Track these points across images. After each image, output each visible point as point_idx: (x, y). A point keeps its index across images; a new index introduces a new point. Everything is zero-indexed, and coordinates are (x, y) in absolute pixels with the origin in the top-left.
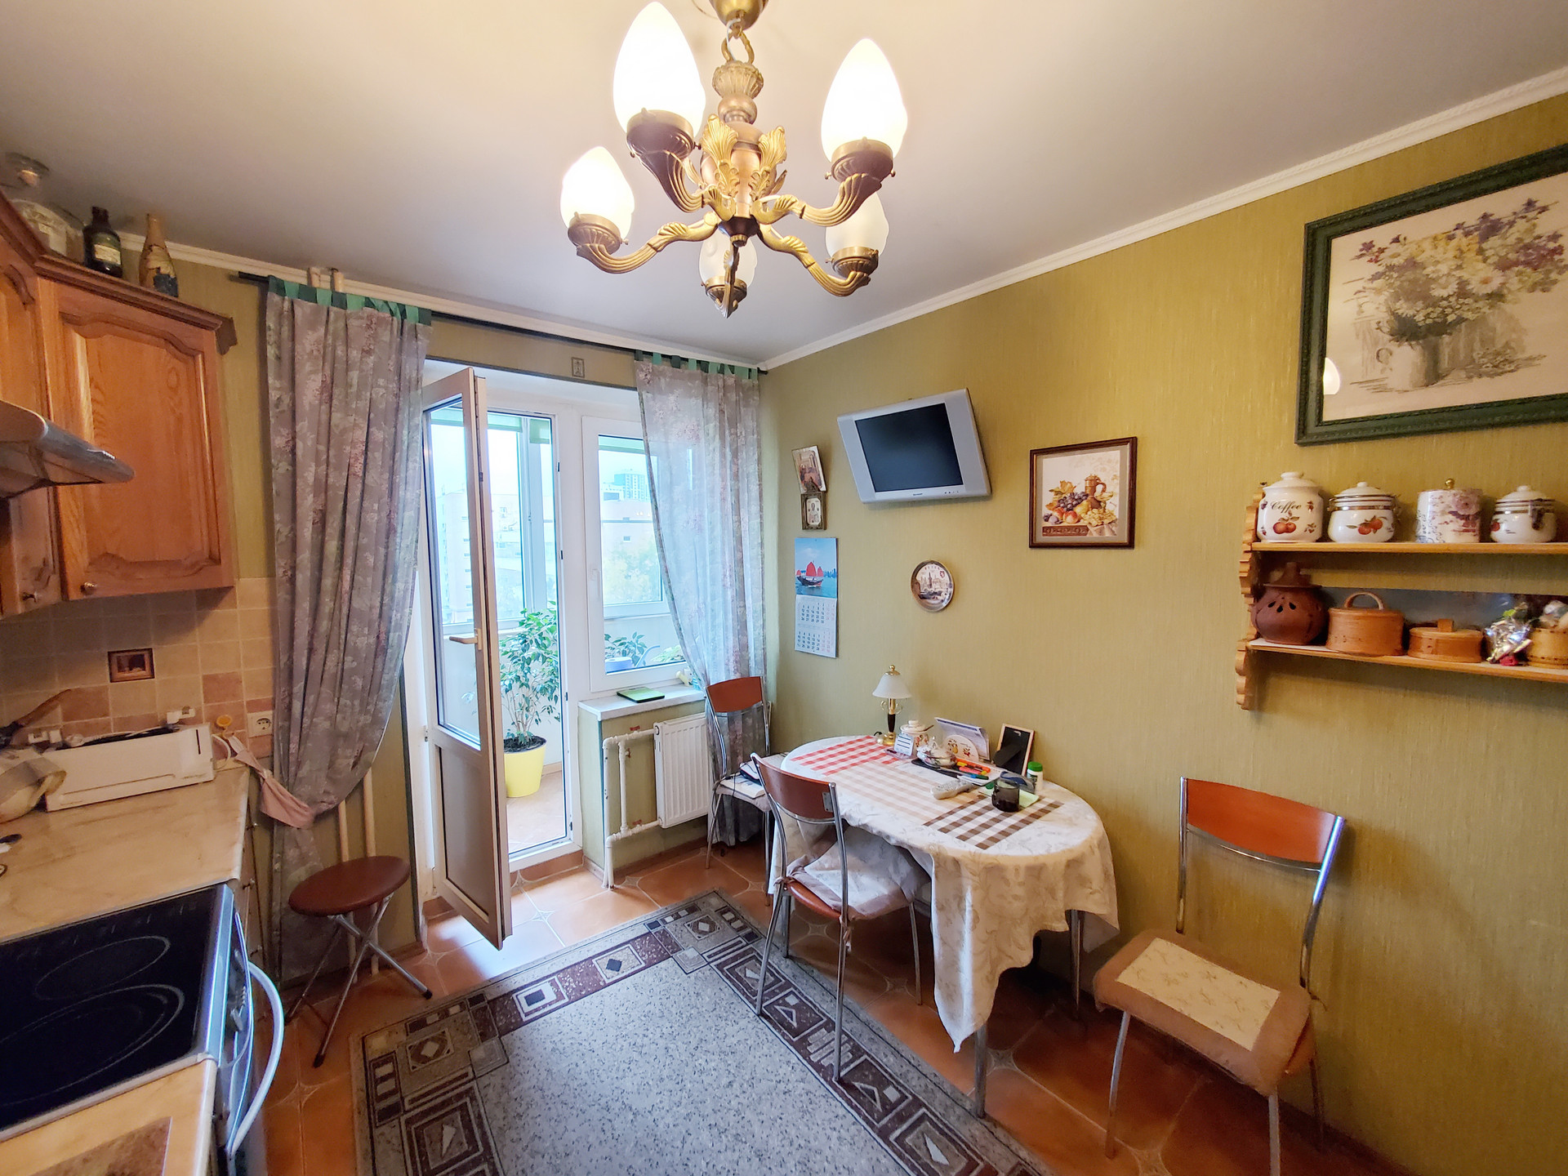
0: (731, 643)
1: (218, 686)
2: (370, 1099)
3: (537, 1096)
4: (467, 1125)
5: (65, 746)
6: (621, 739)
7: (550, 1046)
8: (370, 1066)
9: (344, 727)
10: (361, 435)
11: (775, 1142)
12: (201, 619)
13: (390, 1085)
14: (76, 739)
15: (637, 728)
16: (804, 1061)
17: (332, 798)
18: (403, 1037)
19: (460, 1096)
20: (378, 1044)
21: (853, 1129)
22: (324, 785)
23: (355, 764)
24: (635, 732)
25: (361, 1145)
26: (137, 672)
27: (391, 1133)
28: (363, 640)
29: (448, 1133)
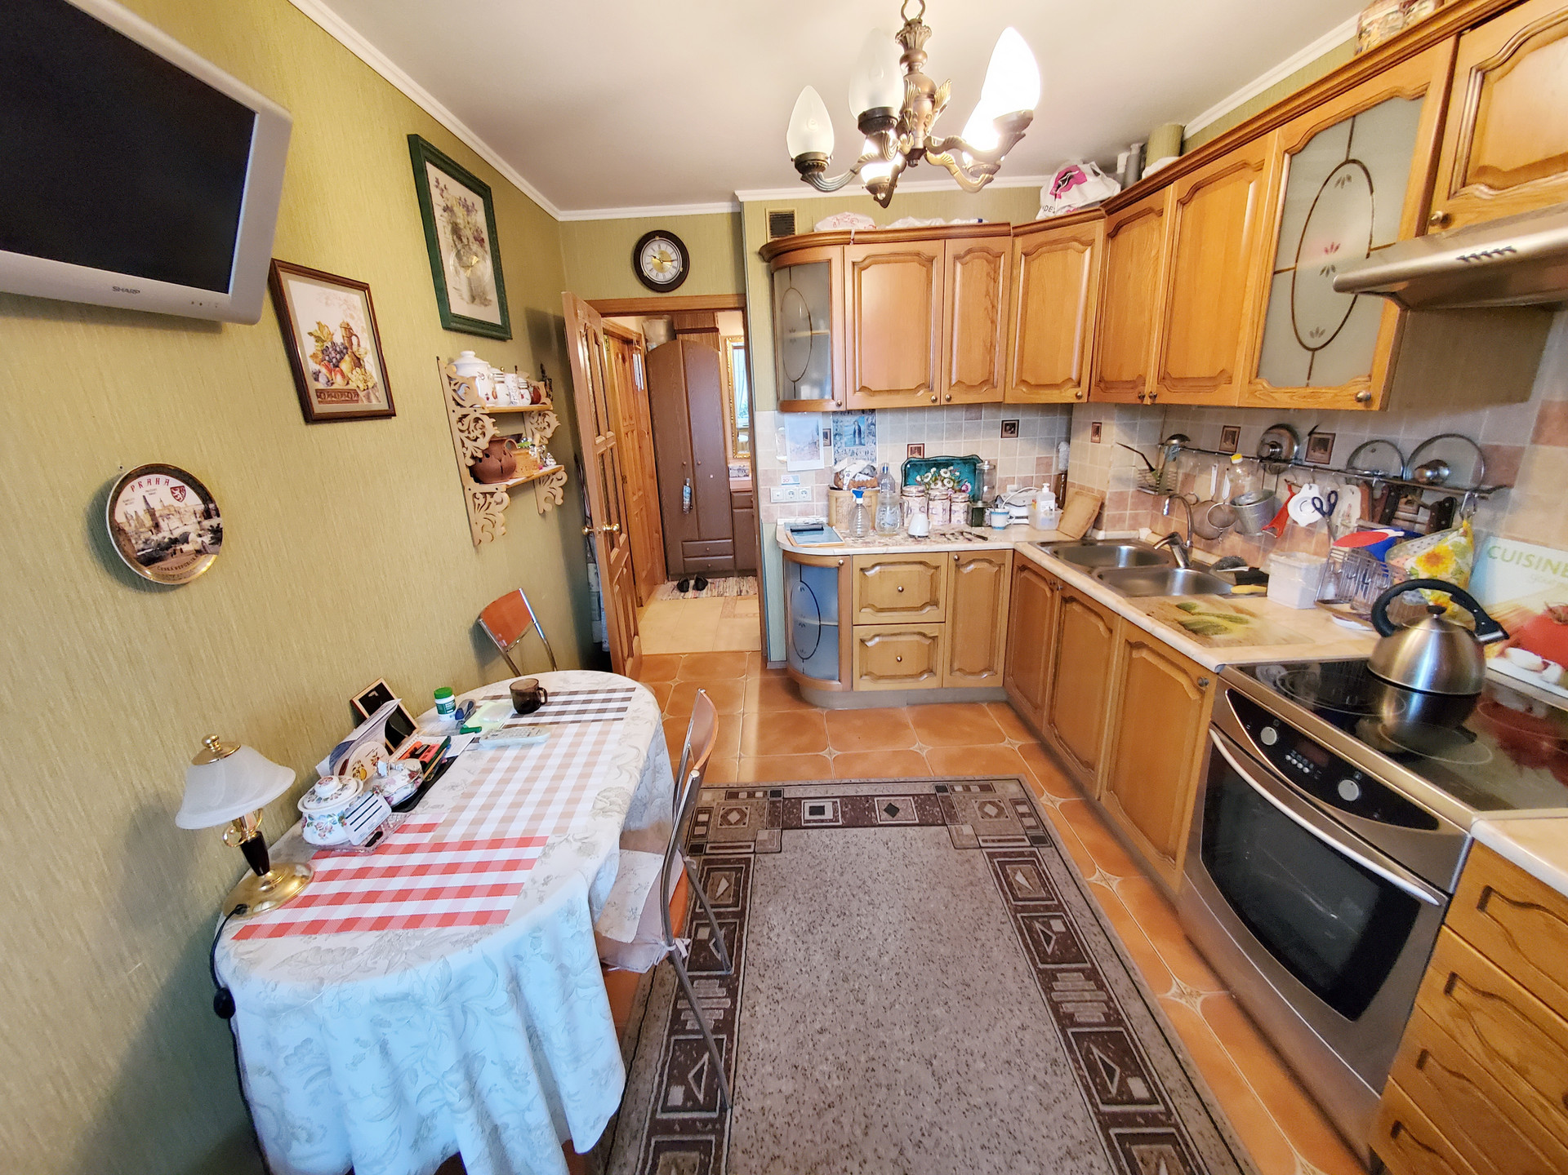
16: (738, 1008)
21: (757, 929)
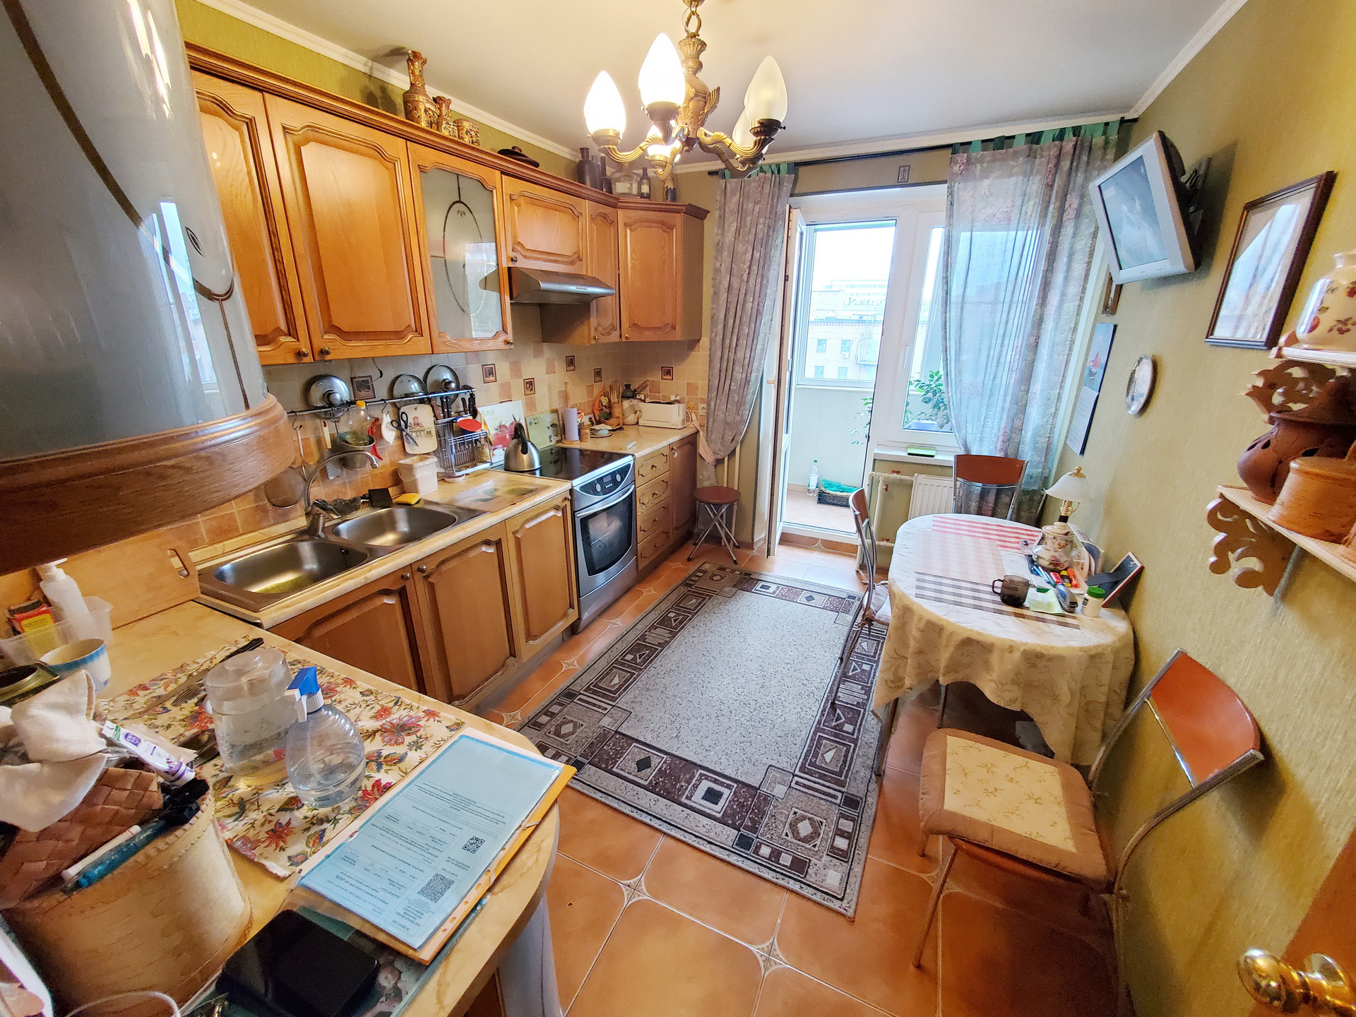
0: (1003, 424)
1: (691, 388)
2: (689, 578)
3: (726, 612)
4: (700, 604)
5: (644, 401)
6: (882, 476)
7: (749, 603)
8: (699, 570)
9: (729, 419)
10: (749, 256)
11: (773, 689)
12: (688, 356)
13: (697, 578)
14: (647, 400)
15: (898, 472)
16: (830, 685)
17: (722, 454)
18: (715, 569)
19: (707, 595)
20: (707, 566)
21: (809, 716)
22: (719, 446)
23: (733, 440)
24: (895, 475)
25: (673, 586)
26: (668, 377)
27: (683, 590)
28: (739, 376)
29: (694, 601)
